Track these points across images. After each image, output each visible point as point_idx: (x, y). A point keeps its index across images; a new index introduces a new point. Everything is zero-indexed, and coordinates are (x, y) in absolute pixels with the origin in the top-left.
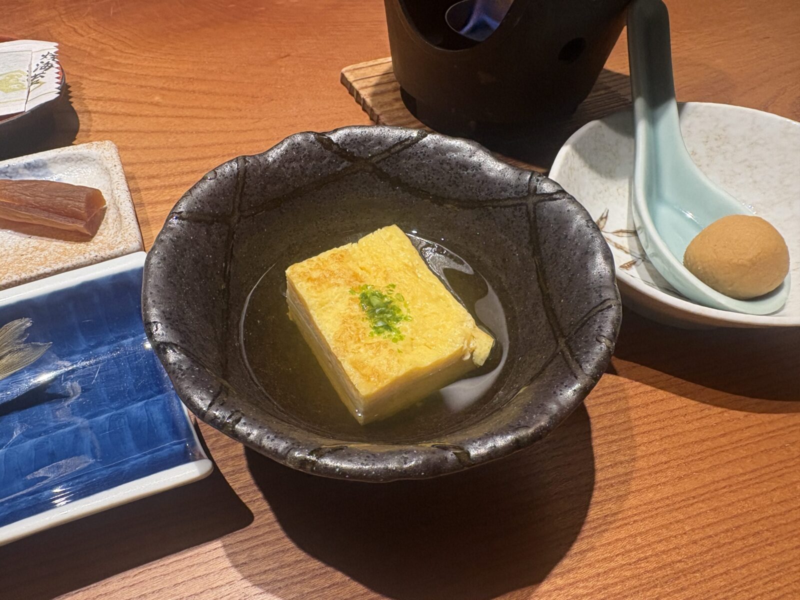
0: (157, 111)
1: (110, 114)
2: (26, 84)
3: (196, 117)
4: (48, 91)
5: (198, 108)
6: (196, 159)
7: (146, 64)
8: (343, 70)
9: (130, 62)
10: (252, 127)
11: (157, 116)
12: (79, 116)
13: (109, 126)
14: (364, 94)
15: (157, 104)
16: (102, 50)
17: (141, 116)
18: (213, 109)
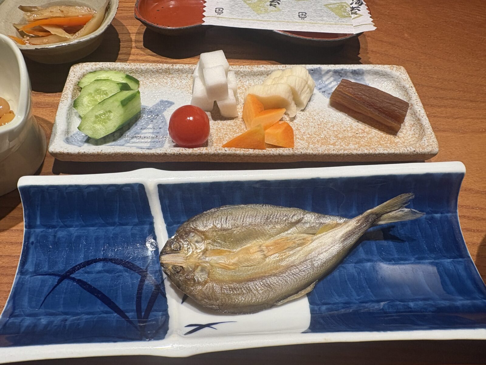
2: (349, 13)
4: (363, 23)
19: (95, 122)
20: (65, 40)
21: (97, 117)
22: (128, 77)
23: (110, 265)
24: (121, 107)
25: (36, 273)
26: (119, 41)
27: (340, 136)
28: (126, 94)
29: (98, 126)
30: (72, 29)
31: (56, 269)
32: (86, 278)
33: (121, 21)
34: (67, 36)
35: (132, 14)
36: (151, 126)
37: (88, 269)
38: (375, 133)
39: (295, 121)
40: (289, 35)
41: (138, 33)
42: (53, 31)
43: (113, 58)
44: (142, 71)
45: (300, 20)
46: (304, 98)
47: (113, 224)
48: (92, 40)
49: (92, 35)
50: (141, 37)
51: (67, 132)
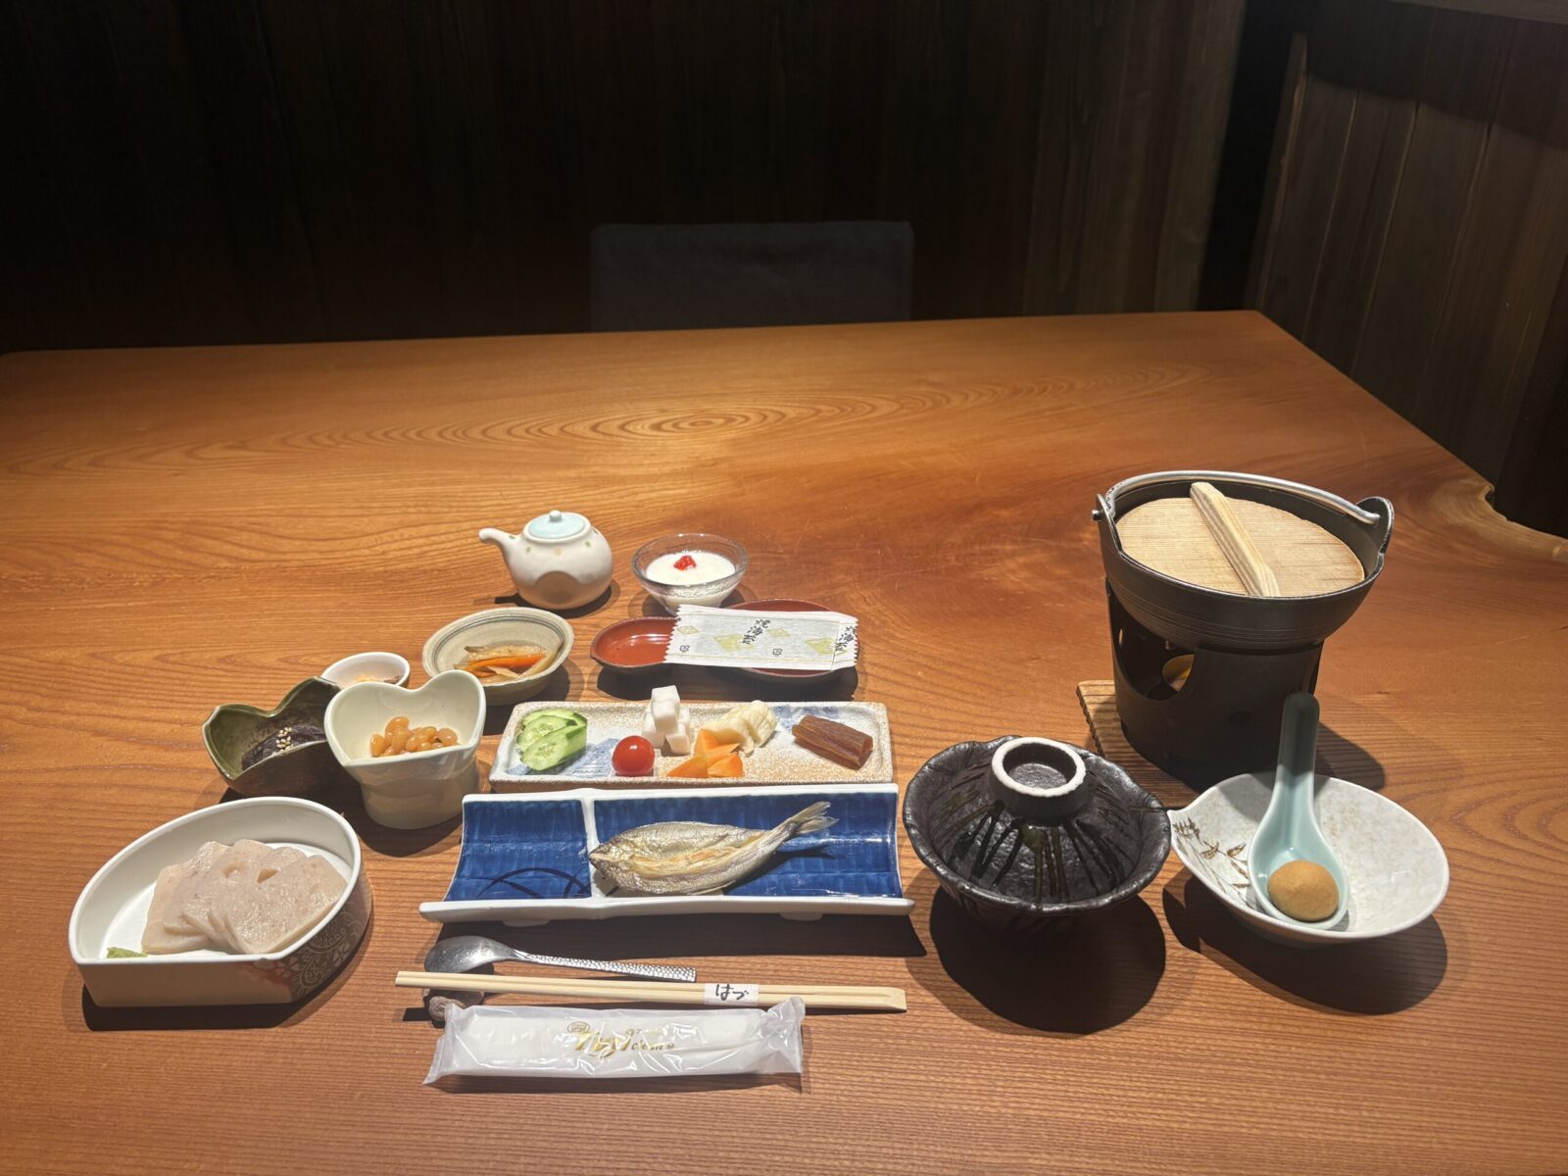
0: (918, 684)
1: (882, 679)
2: (834, 649)
3: (947, 696)
4: (847, 659)
5: (950, 689)
6: (940, 730)
7: (916, 641)
8: (1080, 683)
9: (904, 637)
10: (989, 714)
11: (917, 689)
12: (859, 675)
13: (879, 689)
14: (1091, 708)
15: (918, 679)
16: (884, 622)
17: (905, 686)
18: (963, 692)
19: (538, 754)
20: (512, 679)
21: (540, 749)
22: (576, 715)
23: (539, 873)
24: (566, 740)
25: (472, 877)
26: (569, 682)
27: (796, 770)
28: (572, 728)
29: (541, 758)
30: (520, 668)
31: (490, 875)
32: (518, 881)
33: (575, 661)
34: (514, 675)
35: (587, 653)
36: (594, 762)
37: (520, 875)
38: (835, 770)
39: (751, 757)
40: (759, 672)
41: (592, 674)
42: (499, 671)
43: (563, 698)
44: (592, 709)
45: (773, 657)
46: (762, 734)
47: (548, 840)
48: (542, 678)
49: (543, 674)
50: (595, 679)
51: (508, 765)
